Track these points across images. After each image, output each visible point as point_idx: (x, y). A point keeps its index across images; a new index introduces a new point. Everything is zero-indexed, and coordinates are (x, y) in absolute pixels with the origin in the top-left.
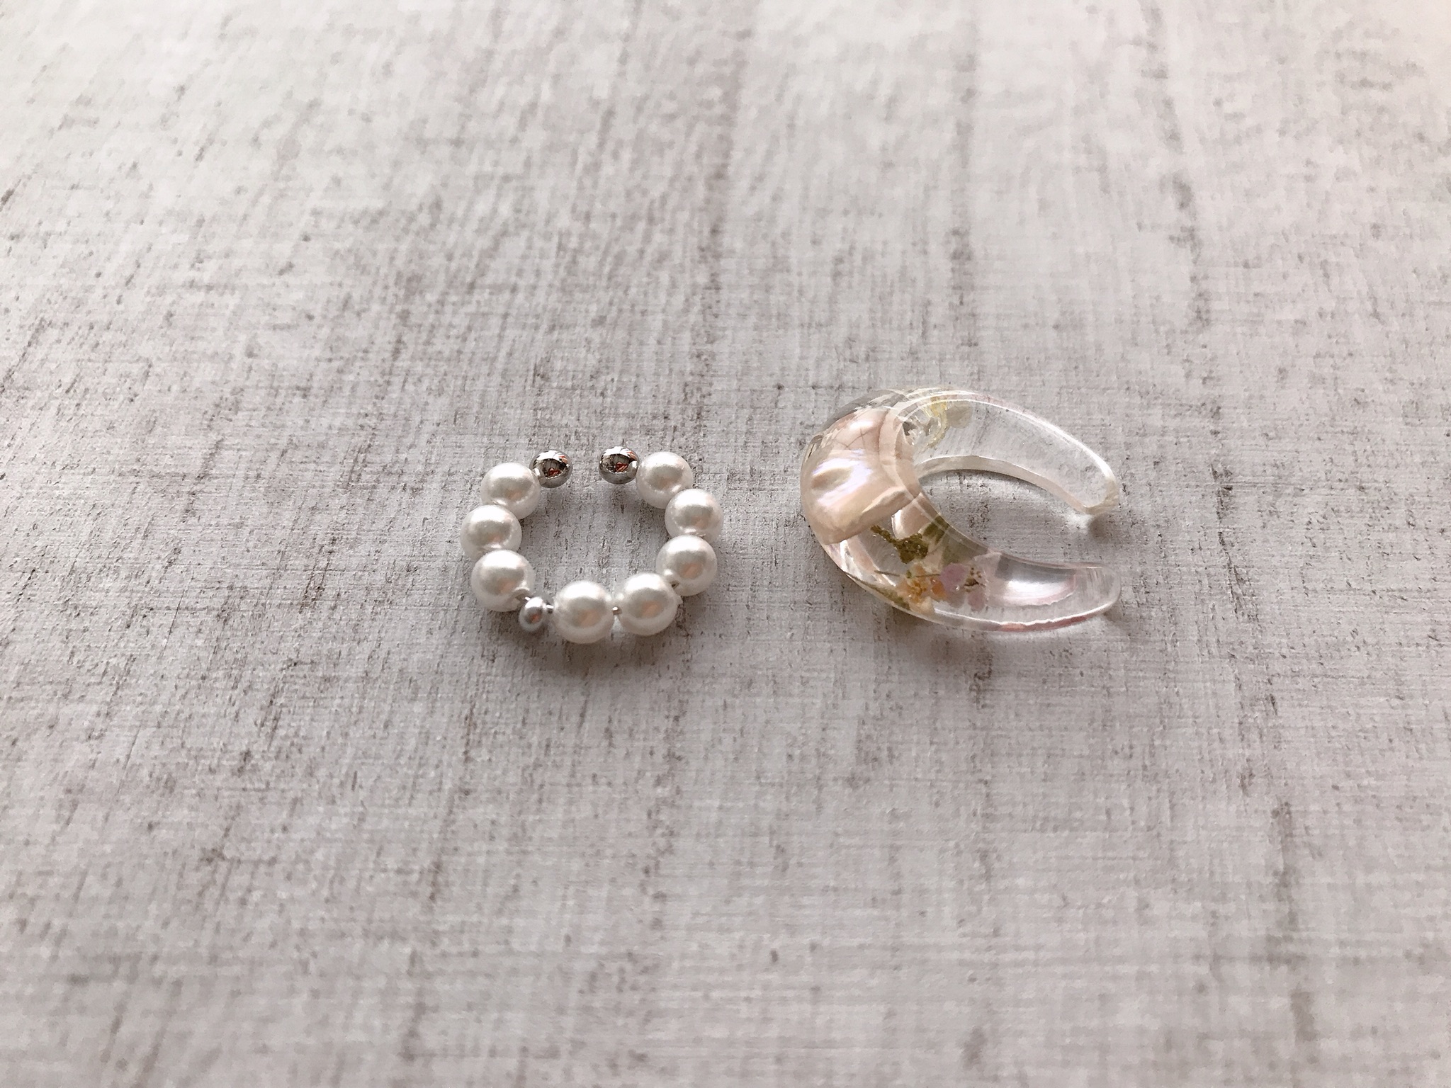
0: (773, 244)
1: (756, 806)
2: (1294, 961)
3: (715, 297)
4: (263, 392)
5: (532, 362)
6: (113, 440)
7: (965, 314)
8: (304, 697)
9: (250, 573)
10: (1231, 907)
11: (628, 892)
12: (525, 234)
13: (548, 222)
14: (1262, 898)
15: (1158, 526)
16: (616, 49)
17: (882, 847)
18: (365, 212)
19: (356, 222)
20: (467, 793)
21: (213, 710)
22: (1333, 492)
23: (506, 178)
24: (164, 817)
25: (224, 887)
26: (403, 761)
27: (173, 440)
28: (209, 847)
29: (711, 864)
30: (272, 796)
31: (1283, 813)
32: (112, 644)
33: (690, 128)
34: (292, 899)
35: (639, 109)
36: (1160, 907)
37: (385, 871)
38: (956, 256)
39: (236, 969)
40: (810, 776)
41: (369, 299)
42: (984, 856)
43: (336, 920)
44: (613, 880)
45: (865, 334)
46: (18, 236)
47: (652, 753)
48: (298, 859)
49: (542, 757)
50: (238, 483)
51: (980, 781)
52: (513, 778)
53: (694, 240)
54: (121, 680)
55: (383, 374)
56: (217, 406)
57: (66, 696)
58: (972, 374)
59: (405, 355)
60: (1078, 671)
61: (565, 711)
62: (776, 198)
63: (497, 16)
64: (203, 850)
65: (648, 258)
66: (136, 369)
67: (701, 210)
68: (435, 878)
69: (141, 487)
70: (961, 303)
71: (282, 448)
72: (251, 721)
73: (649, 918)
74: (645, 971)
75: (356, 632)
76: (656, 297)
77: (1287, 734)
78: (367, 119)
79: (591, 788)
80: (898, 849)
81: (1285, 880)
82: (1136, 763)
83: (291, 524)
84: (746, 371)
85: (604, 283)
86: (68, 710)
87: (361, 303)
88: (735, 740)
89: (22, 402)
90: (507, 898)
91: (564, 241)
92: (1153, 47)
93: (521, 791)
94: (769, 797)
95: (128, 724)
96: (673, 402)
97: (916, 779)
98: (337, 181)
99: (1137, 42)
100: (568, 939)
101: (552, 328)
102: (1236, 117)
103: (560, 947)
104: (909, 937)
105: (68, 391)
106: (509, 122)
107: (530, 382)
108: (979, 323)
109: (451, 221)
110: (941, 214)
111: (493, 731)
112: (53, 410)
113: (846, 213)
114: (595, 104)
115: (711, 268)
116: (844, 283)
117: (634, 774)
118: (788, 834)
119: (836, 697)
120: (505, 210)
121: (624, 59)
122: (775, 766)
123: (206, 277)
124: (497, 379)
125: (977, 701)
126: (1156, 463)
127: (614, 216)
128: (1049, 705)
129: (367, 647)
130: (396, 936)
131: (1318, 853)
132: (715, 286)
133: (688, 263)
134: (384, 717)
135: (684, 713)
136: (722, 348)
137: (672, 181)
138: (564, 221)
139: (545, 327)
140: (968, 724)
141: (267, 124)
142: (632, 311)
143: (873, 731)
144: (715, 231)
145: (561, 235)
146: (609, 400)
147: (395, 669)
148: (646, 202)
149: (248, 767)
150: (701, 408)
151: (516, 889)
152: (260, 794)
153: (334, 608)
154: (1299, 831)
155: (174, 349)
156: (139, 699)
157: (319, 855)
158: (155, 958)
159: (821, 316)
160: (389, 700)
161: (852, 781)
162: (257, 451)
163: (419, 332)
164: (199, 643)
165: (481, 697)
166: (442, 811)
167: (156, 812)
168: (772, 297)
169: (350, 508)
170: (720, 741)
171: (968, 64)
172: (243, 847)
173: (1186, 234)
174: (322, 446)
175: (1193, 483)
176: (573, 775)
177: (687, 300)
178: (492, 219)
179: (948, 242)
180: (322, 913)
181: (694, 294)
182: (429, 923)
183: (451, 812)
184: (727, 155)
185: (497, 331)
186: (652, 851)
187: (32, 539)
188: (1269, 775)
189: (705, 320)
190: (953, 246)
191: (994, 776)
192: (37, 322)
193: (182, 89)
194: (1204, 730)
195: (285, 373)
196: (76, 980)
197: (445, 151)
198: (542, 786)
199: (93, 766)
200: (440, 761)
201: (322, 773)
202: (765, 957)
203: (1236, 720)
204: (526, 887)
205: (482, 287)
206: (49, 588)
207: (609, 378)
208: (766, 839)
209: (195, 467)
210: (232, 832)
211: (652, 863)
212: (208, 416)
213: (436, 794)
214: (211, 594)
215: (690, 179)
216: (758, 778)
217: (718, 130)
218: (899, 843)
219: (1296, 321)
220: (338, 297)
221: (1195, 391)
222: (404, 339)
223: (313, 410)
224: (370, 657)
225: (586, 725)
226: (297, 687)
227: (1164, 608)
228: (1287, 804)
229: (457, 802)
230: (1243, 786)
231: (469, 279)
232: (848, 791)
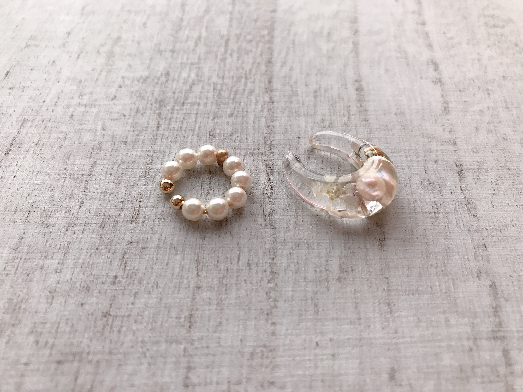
0: (292, 86)
1: (305, 290)
2: (503, 339)
3: (272, 106)
4: (109, 143)
5: (208, 130)
6: (55, 162)
7: (363, 111)
8: (135, 255)
9: (111, 210)
10: (478, 320)
11: (262, 322)
12: (201, 84)
13: (209, 80)
14: (489, 317)
15: (439, 184)
16: (228, 16)
17: (352, 303)
18: (141, 77)
19: (138, 81)
20: (199, 288)
21: (101, 261)
22: (499, 171)
23: (192, 64)
24: (87, 301)
25: (112, 326)
26: (174, 277)
27: (78, 162)
28: (105, 311)
29: (291, 311)
30: (127, 292)
31: (493, 286)
32: (61, 237)
33: (258, 44)
34: (138, 330)
35: (238, 39)
36: (453, 321)
37: (171, 318)
38: (357, 89)
39: (120, 356)
40: (323, 278)
41: (146, 109)
42: (389, 305)
43: (155, 337)
44: (256, 318)
45: (327, 118)
46: (12, 88)
47: (265, 271)
48: (138, 315)
49: (225, 274)
50: (103, 177)
51: (385, 278)
52: (216, 282)
53: (263, 85)
54: (66, 250)
55: (154, 136)
56: (93, 149)
57: (46, 257)
58: (367, 132)
59: (161, 128)
60: (416, 237)
61: (232, 257)
62: (290, 70)
63: (183, 5)
64: (103, 312)
65: (246, 92)
66: (61, 136)
67: (264, 74)
68: (190, 320)
69: (67, 179)
70: (361, 106)
71: (119, 164)
72: (116, 264)
73: (270, 332)
74: (271, 351)
75: (153, 230)
76: (251, 106)
77: (492, 258)
78: (139, 44)
79: (244, 285)
80: (358, 303)
81: (496, 311)
82: (439, 269)
83: (125, 191)
84: (286, 132)
85: (231, 101)
86: (47, 262)
87: (143, 110)
88: (295, 266)
89: (20, 149)
90: (217, 326)
91: (215, 87)
92: (420, 14)
93: (219, 287)
94: (309, 286)
95: (70, 267)
96: (261, 144)
97: (362, 278)
98: (130, 66)
99: (414, 12)
100: (241, 341)
101: (214, 118)
102: (452, 38)
103: (239, 343)
104: (365, 335)
105: (36, 145)
106: (191, 44)
107: (208, 138)
108: (369, 113)
109: (173, 80)
110: (350, 74)
111: (207, 265)
112: (32, 152)
113: (316, 75)
114: (222, 37)
115: (270, 95)
116: (318, 99)
117: (260, 279)
118: (318, 299)
119: (330, 249)
120: (193, 75)
121: (231, 20)
122: (311, 275)
123: (84, 102)
124: (195, 137)
125: (381, 249)
126: (435, 162)
127: (233, 77)
128: (406, 250)
129: (157, 236)
130: (178, 342)
131: (507, 300)
132: (272, 101)
133: (261, 94)
134: (166, 261)
135: (276, 256)
136: (277, 124)
137: (253, 64)
138: (215, 79)
139: (211, 118)
140: (378, 257)
141: (102, 45)
142: (243, 111)
143: (345, 261)
144: (270, 82)
145: (214, 84)
146: (237, 144)
147: (169, 244)
148: (244, 72)
149: (117, 281)
150: (271, 146)
151: (220, 323)
152: (122, 291)
153: (144, 222)
154: (500, 292)
155: (74, 128)
156: (73, 257)
157: (146, 313)
158: (88, 353)
159: (312, 112)
160: (167, 255)
161: (339, 279)
162: (109, 165)
163: (165, 120)
164: (94, 236)
165: (201, 253)
166: (191, 295)
167: (83, 299)
168: (293, 106)
169: (146, 185)
170: (290, 266)
171: (354, 21)
172: (117, 311)
173: (438, 80)
174: (134, 163)
175: (449, 169)
176: (237, 280)
177: (262, 107)
178: (188, 79)
179: (354, 85)
180: (150, 334)
181: (264, 105)
182: (190, 336)
183: (194, 295)
184: (272, 54)
185: (194, 119)
186: (269, 307)
187: (28, 199)
188: (487, 273)
189: (269, 114)
190: (356, 87)
191: (389, 276)
192: (23, 119)
193: (69, 33)
194: (462, 257)
195: (117, 136)
196: (59, 362)
197: (168, 55)
198: (226, 285)
199: (59, 283)
200: (188, 277)
201: (145, 282)
202: (314, 345)
203: (473, 253)
204: (224, 322)
205: (188, 103)
206: (36, 217)
207: (237, 135)
208: (310, 302)
209: (87, 171)
210: (113, 305)
211: (269, 312)
212: (90, 153)
213: (188, 289)
214: (97, 218)
215: (259, 63)
216: (305, 279)
217: (268, 45)
218: (358, 301)
219: (480, 110)
220: (134, 108)
221: (447, 136)
222: (160, 123)
223: (129, 149)
224: (159, 239)
225: (241, 262)
226: (132, 251)
227: (444, 214)
228: (494, 282)
229: (196, 292)
230: (478, 277)
231: (182, 101)
232: (338, 283)
